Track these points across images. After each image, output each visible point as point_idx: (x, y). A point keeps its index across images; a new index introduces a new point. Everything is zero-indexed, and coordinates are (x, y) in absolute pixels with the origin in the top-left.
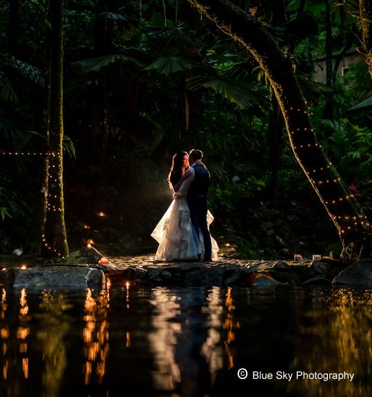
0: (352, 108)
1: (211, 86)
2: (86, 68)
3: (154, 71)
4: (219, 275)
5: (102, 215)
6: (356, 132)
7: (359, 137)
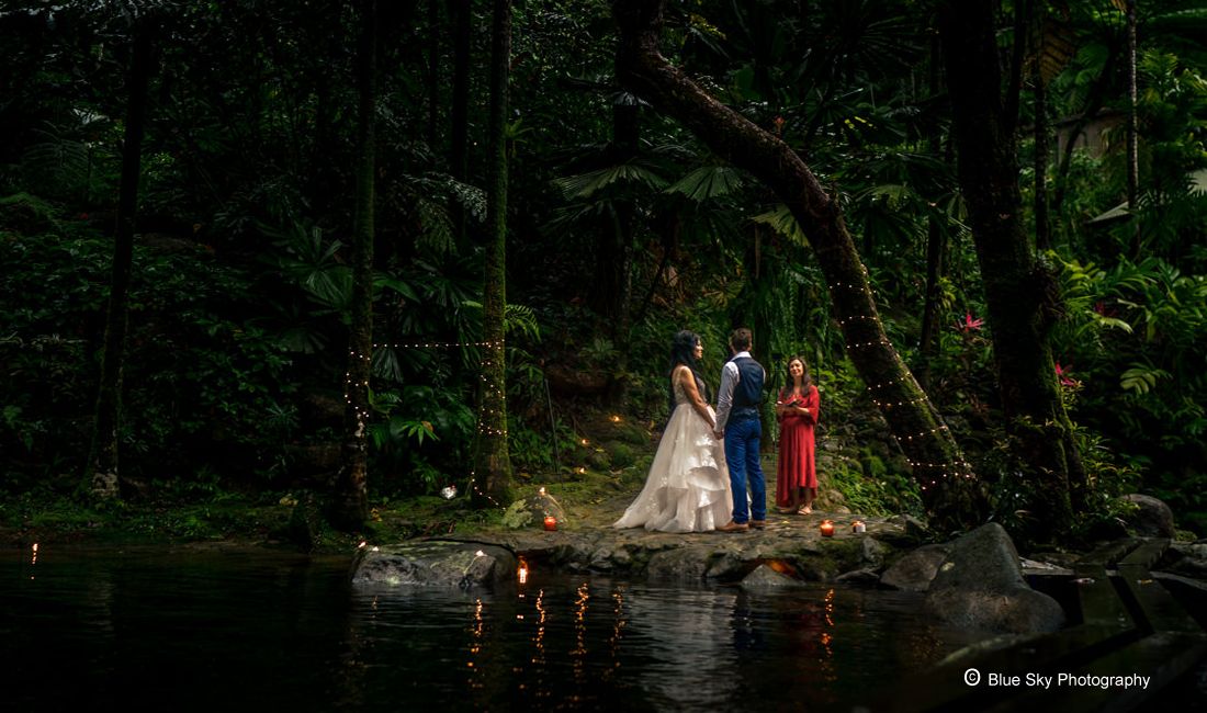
0: (1098, 219)
1: (769, 220)
2: (571, 192)
3: (679, 195)
4: (700, 561)
5: (617, 419)
6: (1072, 273)
7: (1077, 280)
